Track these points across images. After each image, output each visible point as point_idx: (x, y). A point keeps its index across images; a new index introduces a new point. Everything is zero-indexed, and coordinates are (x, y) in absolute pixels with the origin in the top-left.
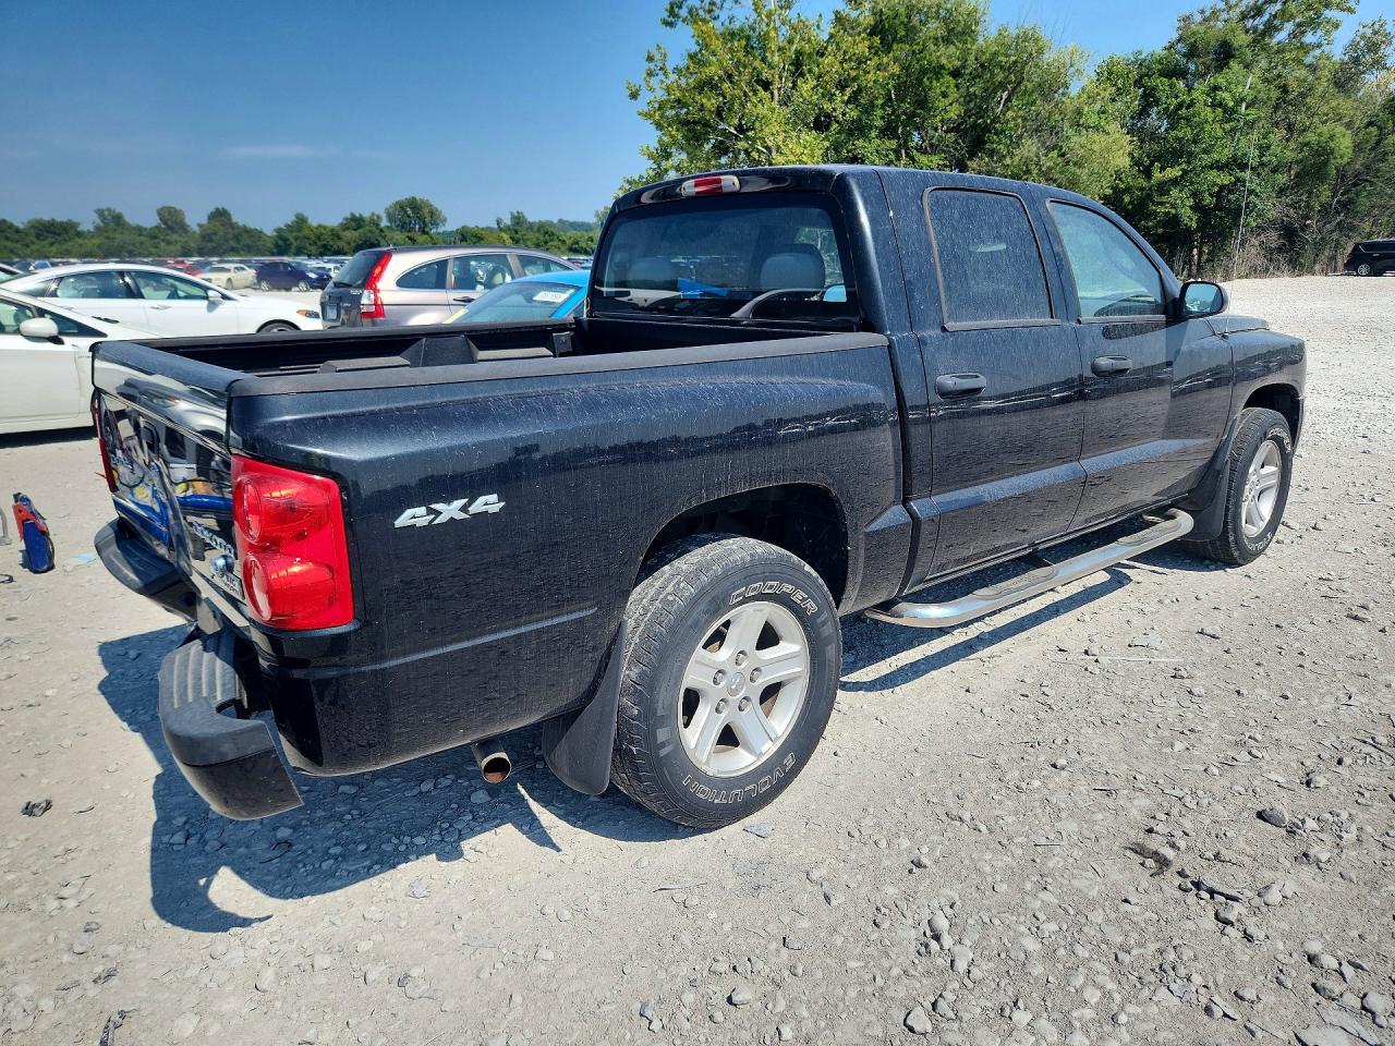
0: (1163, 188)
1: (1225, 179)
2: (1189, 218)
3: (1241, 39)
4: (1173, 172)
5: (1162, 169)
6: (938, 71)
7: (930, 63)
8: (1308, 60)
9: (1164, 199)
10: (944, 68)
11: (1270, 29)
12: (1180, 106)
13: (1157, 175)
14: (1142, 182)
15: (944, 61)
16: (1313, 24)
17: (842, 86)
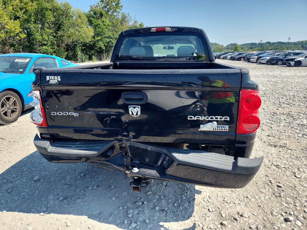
0: (98, 41)
1: (108, 40)
2: (104, 48)
3: (104, 12)
4: (99, 38)
5: (97, 37)
6: (47, 9)
7: (44, 7)
8: (116, 18)
9: (98, 43)
10: (48, 8)
11: (108, 11)
12: (97, 24)
13: (96, 38)
14: (93, 39)
15: (48, 7)
16: (115, 11)
17: (21, 9)
